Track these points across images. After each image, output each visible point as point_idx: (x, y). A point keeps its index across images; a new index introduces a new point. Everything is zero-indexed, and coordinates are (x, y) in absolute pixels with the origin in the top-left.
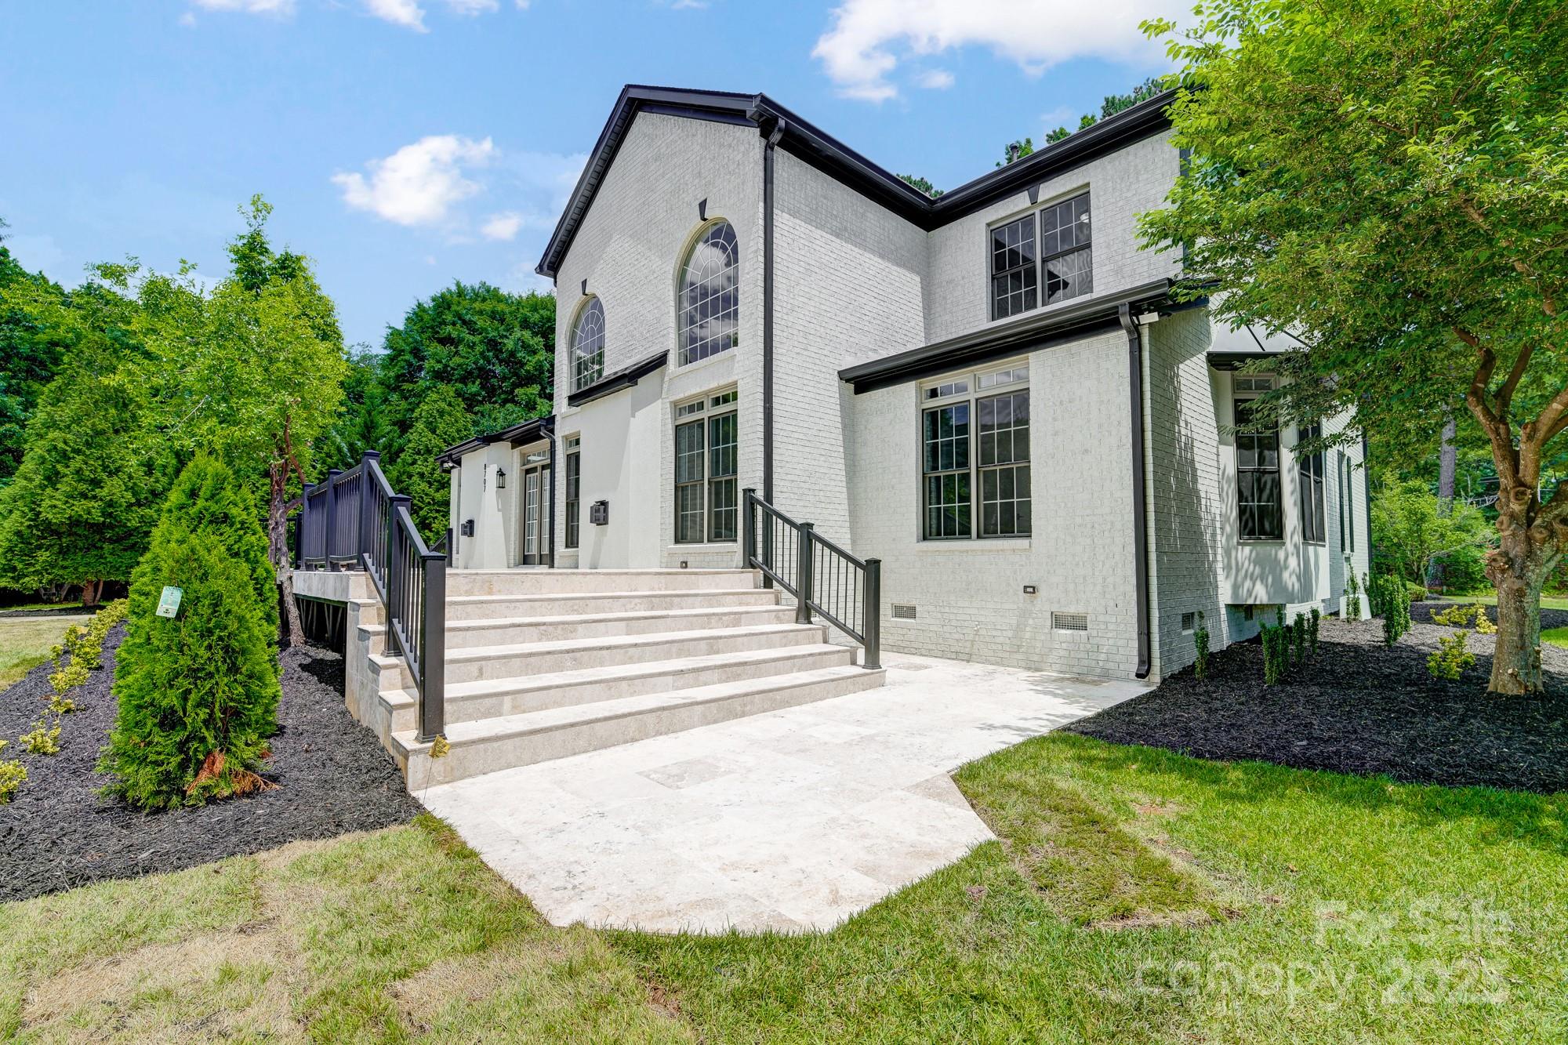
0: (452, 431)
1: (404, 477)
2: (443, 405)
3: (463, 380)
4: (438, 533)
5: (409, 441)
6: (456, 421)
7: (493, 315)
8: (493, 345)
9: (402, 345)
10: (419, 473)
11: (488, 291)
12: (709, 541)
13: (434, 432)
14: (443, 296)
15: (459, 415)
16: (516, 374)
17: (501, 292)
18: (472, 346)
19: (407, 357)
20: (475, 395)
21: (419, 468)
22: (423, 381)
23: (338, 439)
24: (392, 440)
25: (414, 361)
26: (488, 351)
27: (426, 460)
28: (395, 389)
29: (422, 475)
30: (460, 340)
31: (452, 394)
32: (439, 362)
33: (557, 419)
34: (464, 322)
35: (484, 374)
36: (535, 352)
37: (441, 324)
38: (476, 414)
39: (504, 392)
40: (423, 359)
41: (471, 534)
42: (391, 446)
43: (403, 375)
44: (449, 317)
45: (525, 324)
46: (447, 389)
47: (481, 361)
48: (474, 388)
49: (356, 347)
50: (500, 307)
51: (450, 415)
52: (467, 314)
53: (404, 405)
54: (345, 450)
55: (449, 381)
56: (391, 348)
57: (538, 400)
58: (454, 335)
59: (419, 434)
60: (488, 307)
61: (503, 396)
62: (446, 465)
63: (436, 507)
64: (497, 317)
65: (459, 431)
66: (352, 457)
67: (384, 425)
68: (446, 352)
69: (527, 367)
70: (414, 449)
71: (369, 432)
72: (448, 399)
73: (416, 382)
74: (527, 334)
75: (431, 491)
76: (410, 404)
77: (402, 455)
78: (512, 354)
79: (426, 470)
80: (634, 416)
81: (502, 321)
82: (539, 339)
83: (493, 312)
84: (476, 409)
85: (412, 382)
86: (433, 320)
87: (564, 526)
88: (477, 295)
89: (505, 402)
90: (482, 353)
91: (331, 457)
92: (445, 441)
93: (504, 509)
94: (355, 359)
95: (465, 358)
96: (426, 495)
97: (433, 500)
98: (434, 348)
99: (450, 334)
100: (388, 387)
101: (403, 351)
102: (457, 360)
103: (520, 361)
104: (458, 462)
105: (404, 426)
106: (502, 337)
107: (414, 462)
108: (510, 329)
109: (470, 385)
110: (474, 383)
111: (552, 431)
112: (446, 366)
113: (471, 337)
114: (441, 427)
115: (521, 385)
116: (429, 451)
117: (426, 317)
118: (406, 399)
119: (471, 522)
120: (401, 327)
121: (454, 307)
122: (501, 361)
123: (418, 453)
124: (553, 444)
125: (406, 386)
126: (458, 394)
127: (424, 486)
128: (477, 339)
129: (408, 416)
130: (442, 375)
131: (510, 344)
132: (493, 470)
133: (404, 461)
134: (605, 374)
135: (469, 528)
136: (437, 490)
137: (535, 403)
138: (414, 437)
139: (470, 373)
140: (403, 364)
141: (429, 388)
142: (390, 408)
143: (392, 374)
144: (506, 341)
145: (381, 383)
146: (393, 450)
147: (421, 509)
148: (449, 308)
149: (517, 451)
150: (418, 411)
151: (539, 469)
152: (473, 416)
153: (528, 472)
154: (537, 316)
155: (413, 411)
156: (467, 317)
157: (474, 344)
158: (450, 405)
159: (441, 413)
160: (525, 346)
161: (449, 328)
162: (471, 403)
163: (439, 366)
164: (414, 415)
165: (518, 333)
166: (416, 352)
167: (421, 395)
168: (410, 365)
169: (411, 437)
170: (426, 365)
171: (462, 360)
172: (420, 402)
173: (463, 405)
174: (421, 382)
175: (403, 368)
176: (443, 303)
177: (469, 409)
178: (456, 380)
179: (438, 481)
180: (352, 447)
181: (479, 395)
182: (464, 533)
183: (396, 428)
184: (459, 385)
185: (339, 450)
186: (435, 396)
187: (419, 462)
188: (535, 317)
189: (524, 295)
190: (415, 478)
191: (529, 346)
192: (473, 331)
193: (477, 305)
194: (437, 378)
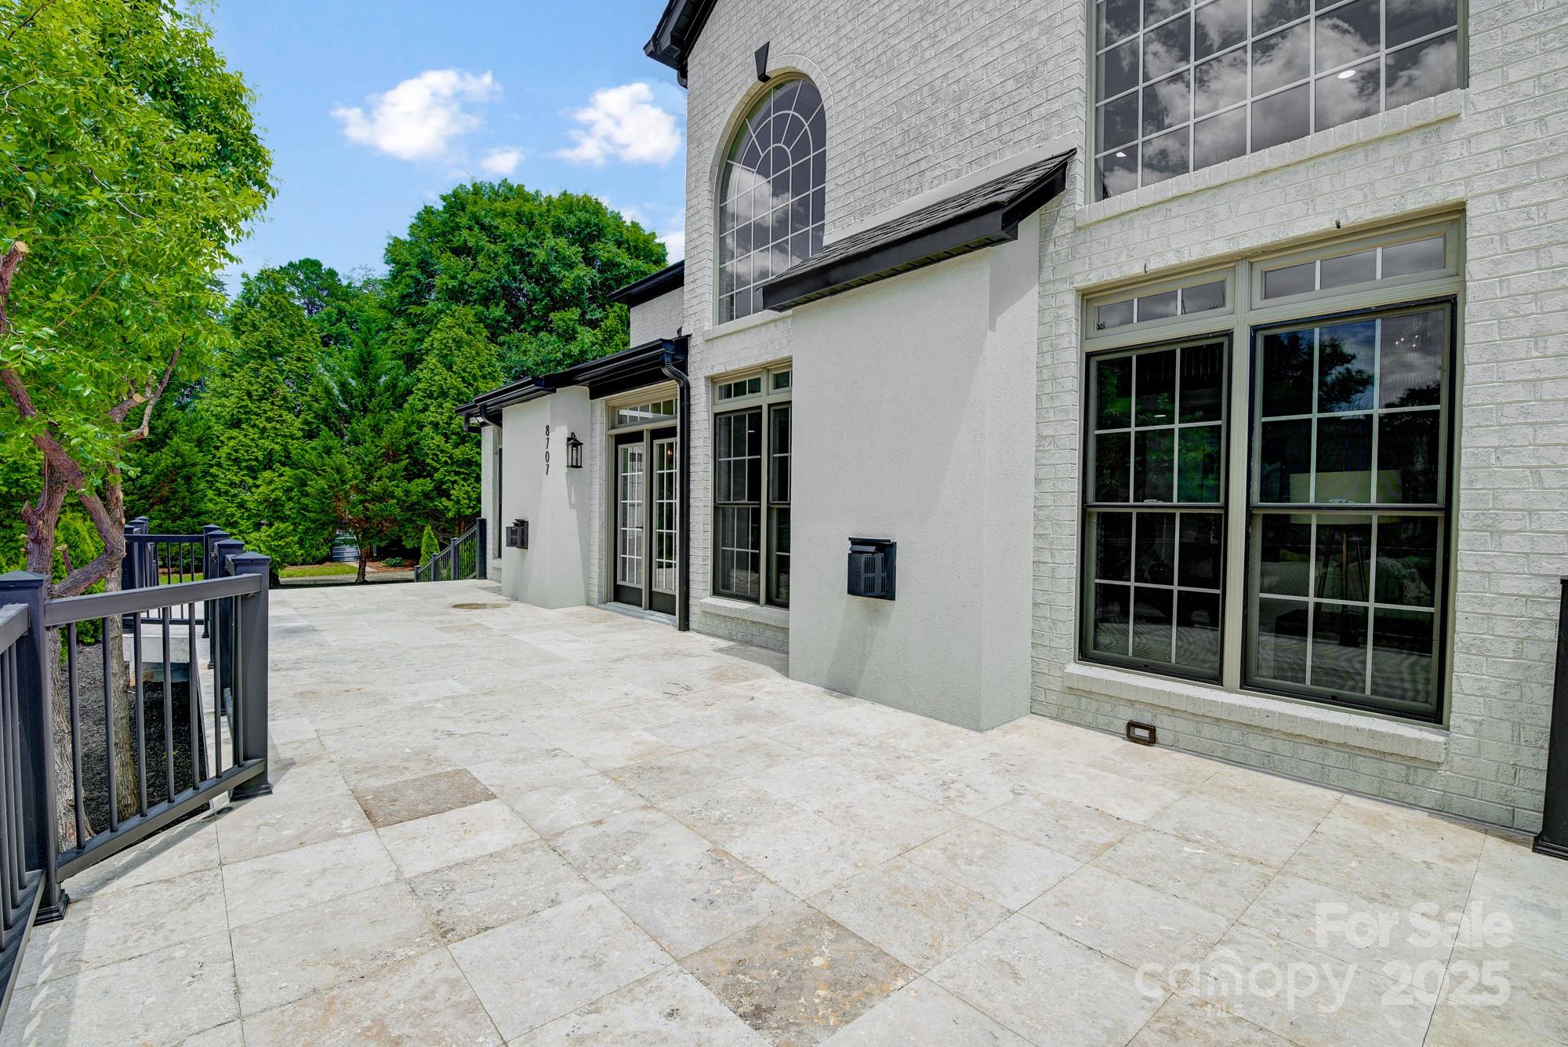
0: (474, 367)
1: (414, 428)
2: (460, 332)
3: (485, 301)
4: (458, 502)
5: (419, 380)
6: (478, 354)
7: (519, 217)
8: (520, 255)
9: (406, 256)
10: (431, 423)
11: (511, 189)
12: (1247, 683)
13: (450, 368)
14: (455, 195)
15: (481, 345)
16: (549, 294)
17: (527, 189)
18: (494, 257)
19: (415, 272)
20: (498, 321)
21: (431, 416)
22: (433, 304)
23: (327, 377)
24: (396, 378)
25: (422, 278)
26: (514, 264)
27: (440, 406)
28: (399, 314)
29: (436, 425)
30: (480, 250)
31: (471, 318)
32: (453, 277)
33: (692, 343)
34: (483, 227)
35: (508, 294)
36: (571, 266)
37: (453, 229)
38: (501, 345)
39: (535, 318)
40: (431, 275)
41: (524, 544)
42: (395, 386)
43: (409, 295)
44: (464, 221)
45: (558, 230)
46: (467, 312)
47: (506, 277)
48: (497, 311)
49: (358, 271)
50: (526, 208)
51: (470, 346)
52: (485, 217)
53: (411, 334)
54: (336, 391)
55: (467, 302)
56: (394, 261)
57: (579, 329)
58: (471, 243)
59: (430, 371)
60: (512, 206)
61: (533, 323)
62: (474, 421)
63: (455, 468)
64: (525, 220)
65: (481, 367)
66: (345, 401)
67: (386, 359)
68: (462, 266)
69: (564, 285)
70: (425, 391)
71: (366, 368)
72: (467, 325)
73: (426, 304)
74: (562, 242)
75: (449, 447)
76: (419, 332)
77: (410, 399)
78: (544, 267)
79: (441, 419)
80: (992, 326)
81: (531, 225)
82: (577, 248)
83: (518, 214)
84: (502, 339)
85: (420, 304)
86: (444, 224)
87: (710, 553)
88: (497, 194)
89: (537, 330)
90: (506, 266)
91: (316, 401)
92: (464, 381)
93: (580, 505)
94: (358, 284)
95: (484, 274)
96: (442, 451)
97: (451, 458)
98: (445, 261)
99: (465, 241)
100: (391, 311)
101: (407, 264)
102: (476, 275)
103: (554, 277)
104: (497, 419)
105: (412, 360)
106: (531, 245)
107: (425, 409)
108: (541, 236)
109: (492, 307)
110: (497, 305)
111: (683, 366)
112: (462, 283)
113: (492, 247)
114: (459, 362)
115: (554, 309)
116: (444, 394)
117: (436, 222)
118: (414, 326)
119: (522, 525)
120: (404, 235)
121: (469, 208)
122: (530, 277)
123: (431, 396)
124: (686, 390)
125: (414, 309)
126: (480, 319)
127: (439, 439)
128: (498, 248)
129: (416, 348)
130: (457, 295)
131: (541, 255)
132: (560, 434)
133: (412, 407)
134: (827, 240)
135: (520, 535)
136: (456, 445)
137: (575, 331)
138: (425, 374)
139: (493, 292)
140: (409, 280)
141: (441, 312)
142: (393, 338)
143: (396, 294)
144: (536, 251)
145: (382, 306)
146: (398, 392)
147: (437, 470)
148: (463, 209)
149: (600, 402)
150: (428, 340)
151: (646, 437)
152: (498, 348)
153: (621, 439)
154: (573, 219)
155: (422, 341)
156: (487, 221)
157: (496, 255)
158: (469, 332)
159: (459, 343)
160: (560, 258)
161: (465, 233)
162: (495, 331)
163: (452, 283)
164: (425, 345)
165: (550, 241)
166: (424, 266)
167: (431, 321)
168: (418, 282)
169: (421, 375)
170: (437, 281)
171: (481, 276)
172: (430, 330)
173: (485, 333)
174: (431, 304)
175: (408, 286)
176: (456, 203)
177: (492, 339)
178: (475, 302)
179: (457, 434)
180: (343, 385)
181: (504, 321)
182: (512, 543)
183: (401, 362)
184: (480, 308)
185: (328, 391)
186: (449, 321)
187: (432, 408)
188: (571, 221)
189: (555, 195)
190: (428, 430)
191: (564, 258)
192: (494, 239)
193: (499, 205)
194: (451, 298)
